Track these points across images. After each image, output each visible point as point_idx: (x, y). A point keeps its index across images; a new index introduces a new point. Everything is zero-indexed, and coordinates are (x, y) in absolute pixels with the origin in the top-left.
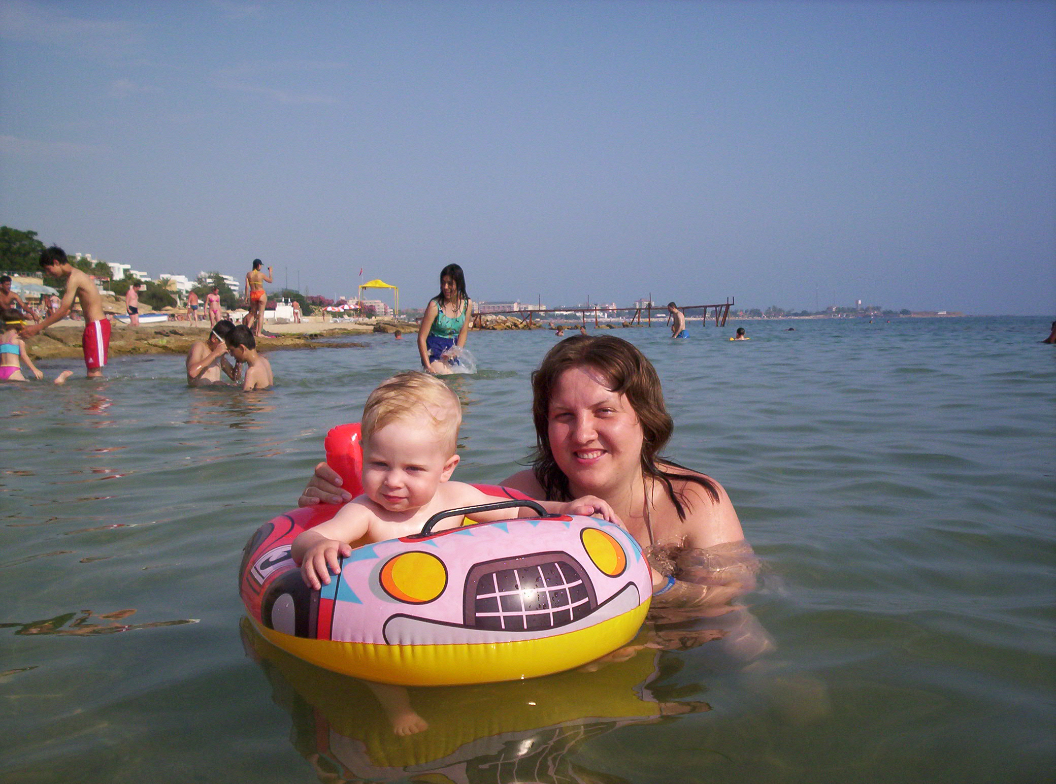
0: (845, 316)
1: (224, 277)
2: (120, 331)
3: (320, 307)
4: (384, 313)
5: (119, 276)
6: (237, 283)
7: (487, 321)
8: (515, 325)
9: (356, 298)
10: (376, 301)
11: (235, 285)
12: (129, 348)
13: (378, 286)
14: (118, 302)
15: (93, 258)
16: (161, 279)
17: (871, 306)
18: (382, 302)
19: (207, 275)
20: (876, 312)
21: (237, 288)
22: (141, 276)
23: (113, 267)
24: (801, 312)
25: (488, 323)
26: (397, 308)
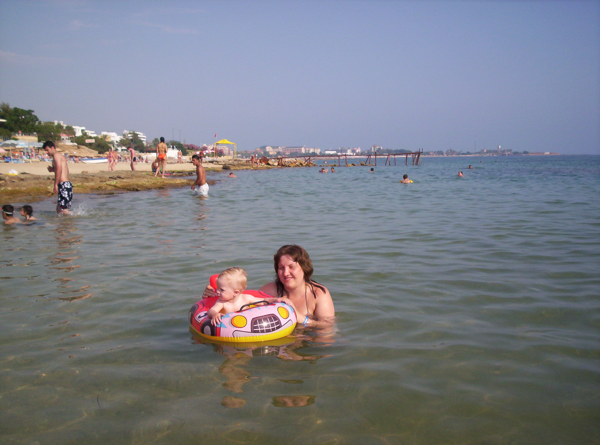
0: (491, 155)
1: (138, 133)
2: (91, 177)
3: (192, 151)
4: (228, 153)
5: (79, 134)
6: (145, 137)
7: (286, 162)
8: (301, 164)
9: (212, 145)
10: (224, 147)
11: (144, 138)
12: (97, 186)
13: (225, 143)
14: (79, 149)
15: (64, 123)
16: (102, 134)
17: (506, 149)
18: (227, 147)
19: (128, 132)
20: (509, 153)
21: (145, 140)
22: (91, 133)
23: (75, 129)
24: (466, 153)
25: (286, 163)
26: (236, 151)
